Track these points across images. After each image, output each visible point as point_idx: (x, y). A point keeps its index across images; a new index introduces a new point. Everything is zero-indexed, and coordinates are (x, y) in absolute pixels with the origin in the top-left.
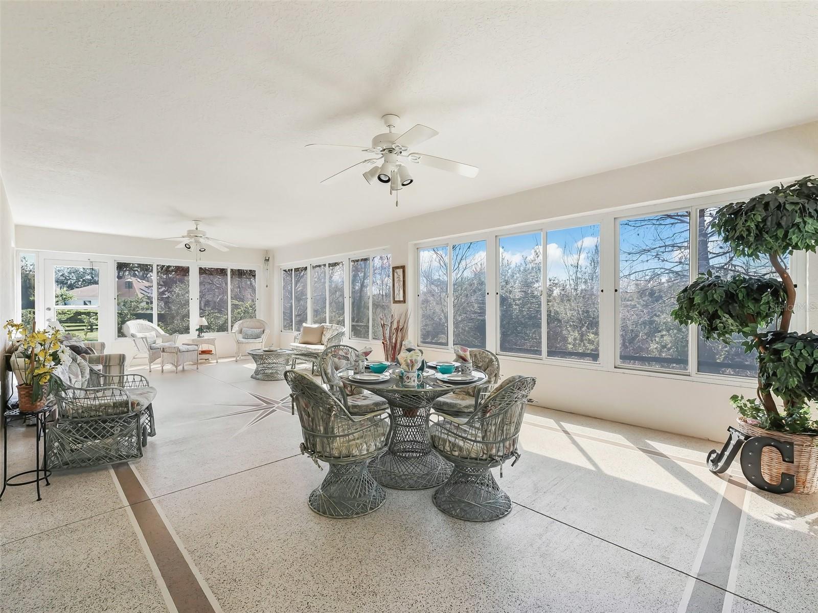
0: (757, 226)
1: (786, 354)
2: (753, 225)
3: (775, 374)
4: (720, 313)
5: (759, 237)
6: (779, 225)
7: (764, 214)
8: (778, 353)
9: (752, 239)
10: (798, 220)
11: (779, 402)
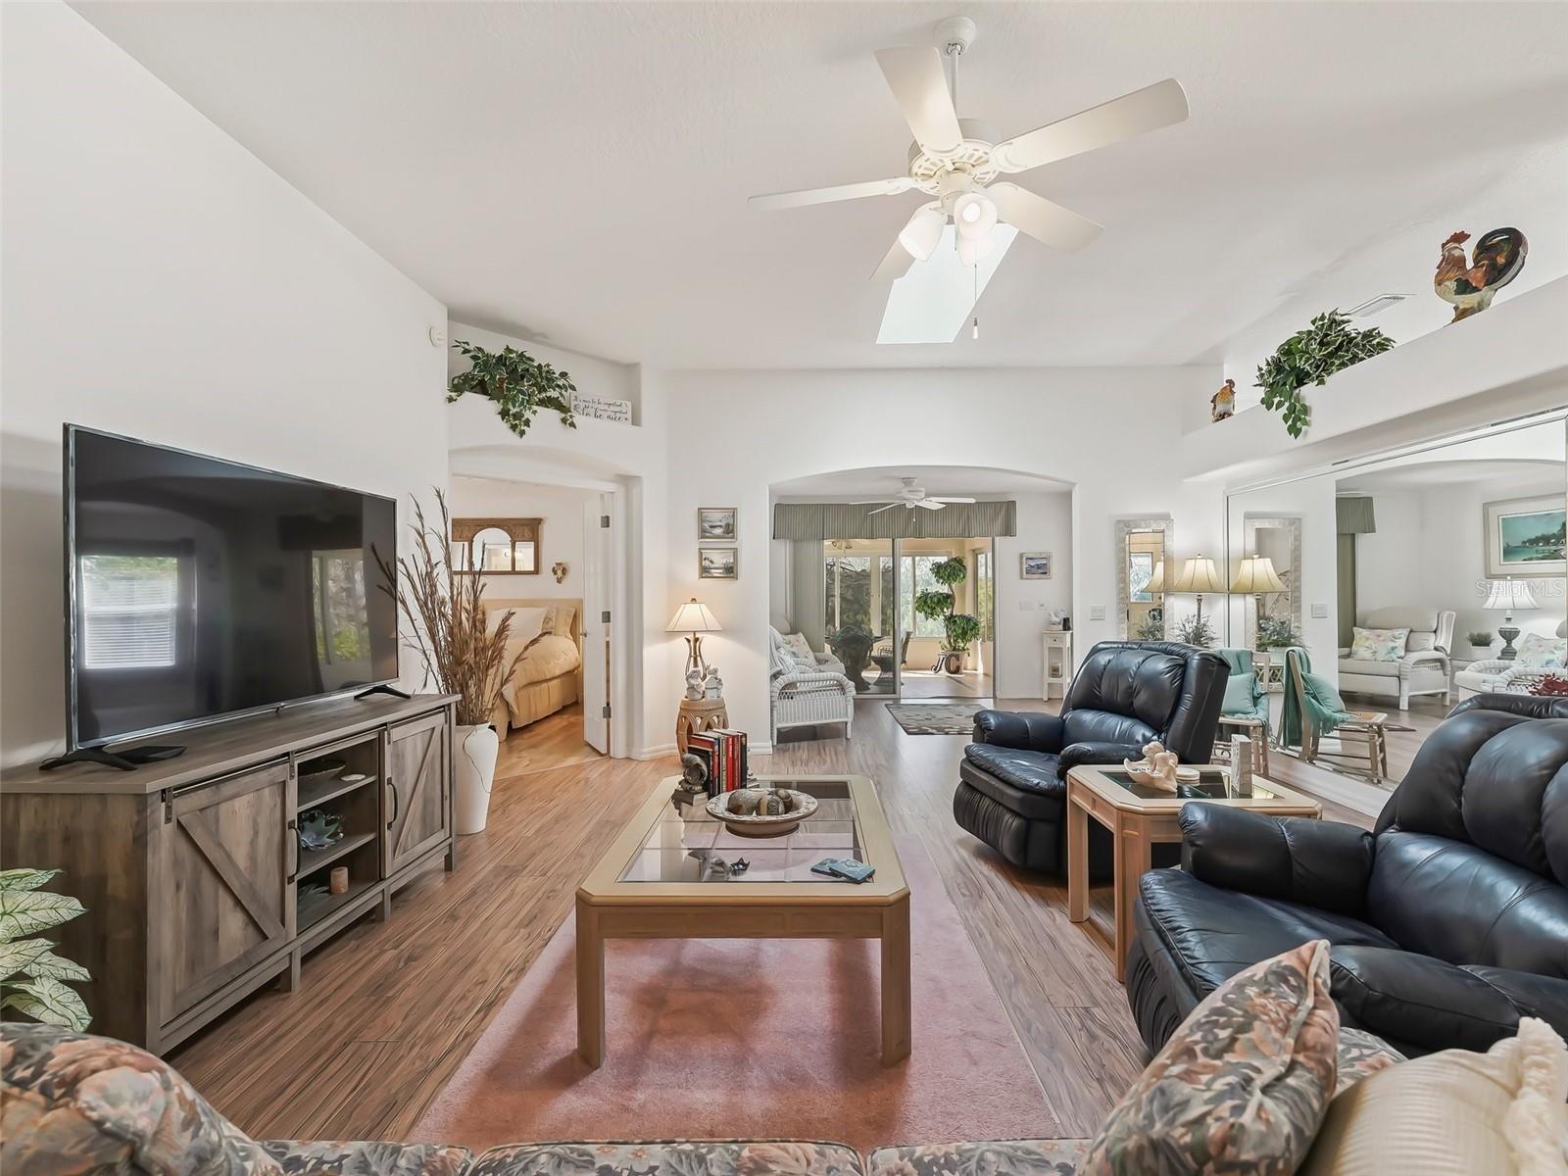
0: (947, 573)
1: (957, 621)
2: (945, 573)
3: (953, 630)
4: (935, 607)
6: (953, 574)
7: (949, 569)
9: (945, 578)
10: (956, 573)
11: (952, 641)
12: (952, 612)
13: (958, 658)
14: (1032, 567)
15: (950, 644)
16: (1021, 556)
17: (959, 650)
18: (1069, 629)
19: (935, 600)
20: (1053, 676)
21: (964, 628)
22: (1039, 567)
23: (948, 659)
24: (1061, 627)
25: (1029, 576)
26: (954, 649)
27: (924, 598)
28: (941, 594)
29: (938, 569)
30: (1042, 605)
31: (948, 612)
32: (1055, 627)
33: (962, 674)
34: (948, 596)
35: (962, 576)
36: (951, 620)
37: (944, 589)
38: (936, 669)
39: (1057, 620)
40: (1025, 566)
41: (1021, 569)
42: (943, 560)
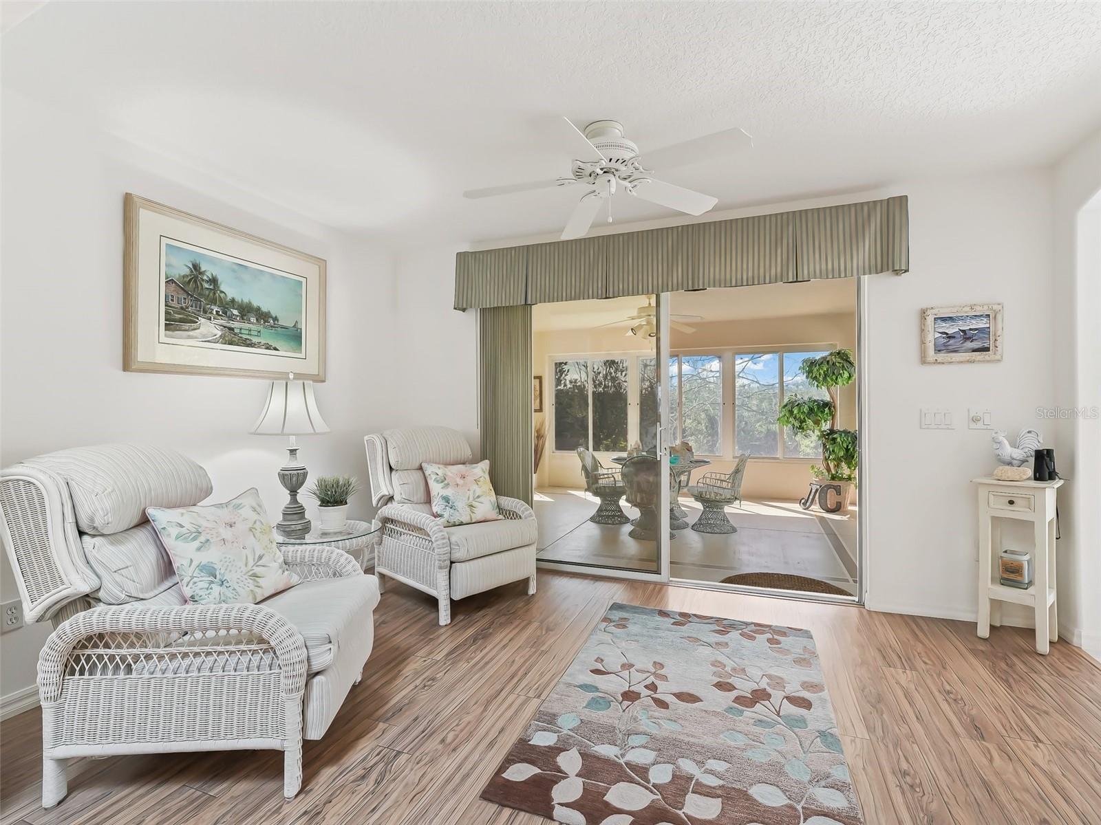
0: (824, 372)
1: (839, 440)
2: (822, 372)
3: (833, 451)
4: (806, 419)
5: (825, 379)
6: (834, 373)
7: (827, 366)
8: (834, 439)
9: (821, 379)
10: (841, 372)
11: (832, 465)
12: (833, 425)
13: (838, 491)
14: (950, 337)
15: (829, 470)
16: (923, 314)
17: (841, 479)
18: (1052, 476)
19: (806, 409)
20: (1005, 582)
21: (847, 450)
22: (966, 336)
23: (823, 490)
24: (1030, 472)
25: (942, 356)
26: (833, 478)
27: (789, 407)
28: (815, 401)
29: (811, 367)
30: (975, 420)
31: (826, 426)
32: (1010, 472)
33: (845, 514)
34: (826, 404)
35: (846, 375)
36: (829, 437)
37: (823, 394)
38: (806, 503)
39: (1018, 454)
40: (931, 337)
41: (923, 342)
42: (818, 356)
